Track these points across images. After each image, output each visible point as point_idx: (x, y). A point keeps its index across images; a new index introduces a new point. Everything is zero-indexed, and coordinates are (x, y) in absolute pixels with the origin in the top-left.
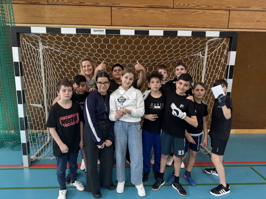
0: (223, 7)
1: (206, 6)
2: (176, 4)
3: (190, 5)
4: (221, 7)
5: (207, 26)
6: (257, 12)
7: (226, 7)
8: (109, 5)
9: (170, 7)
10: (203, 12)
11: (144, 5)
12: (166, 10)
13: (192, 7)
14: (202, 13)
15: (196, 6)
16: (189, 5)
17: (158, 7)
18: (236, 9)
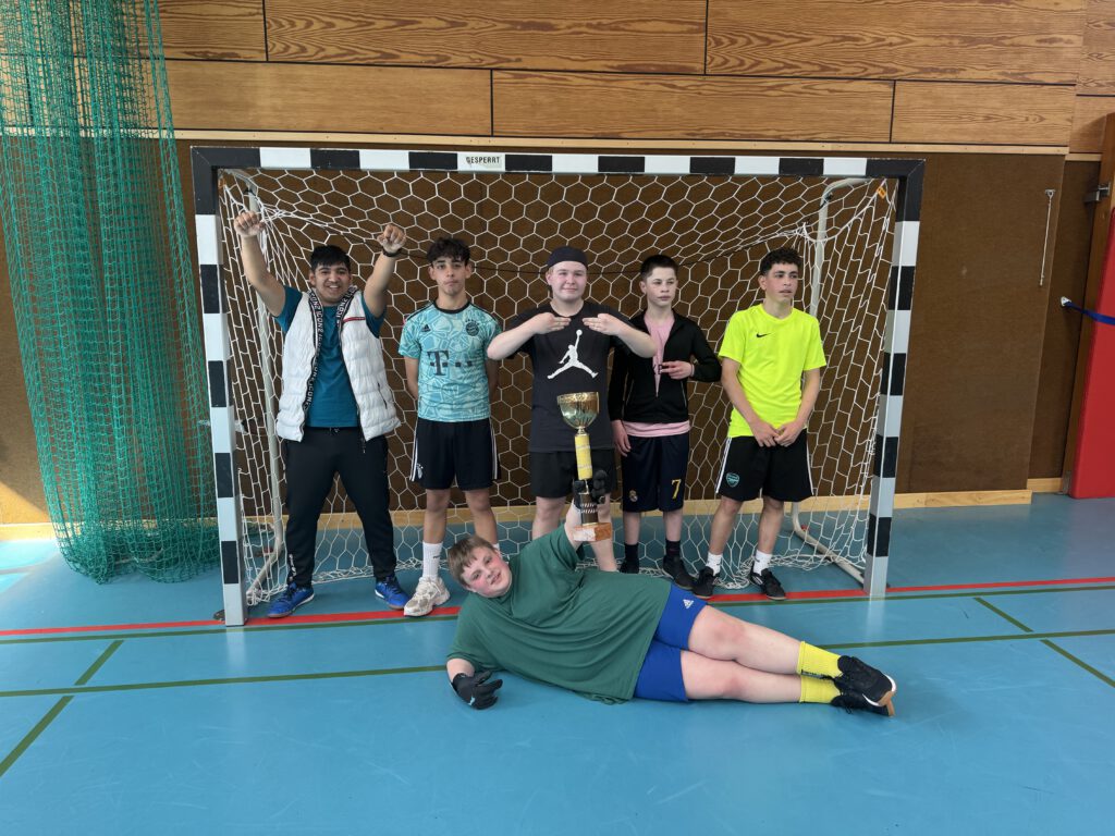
0: (871, 70)
1: (816, 68)
2: (712, 59)
3: (760, 62)
4: (866, 69)
5: (822, 136)
6: (984, 88)
7: (881, 70)
8: (484, 63)
9: (693, 69)
10: (805, 87)
11: (603, 62)
12: (681, 82)
13: (768, 70)
14: (804, 90)
15: (782, 65)
16: (758, 63)
17: (653, 69)
18: (916, 77)
